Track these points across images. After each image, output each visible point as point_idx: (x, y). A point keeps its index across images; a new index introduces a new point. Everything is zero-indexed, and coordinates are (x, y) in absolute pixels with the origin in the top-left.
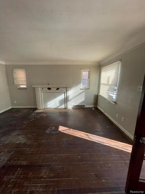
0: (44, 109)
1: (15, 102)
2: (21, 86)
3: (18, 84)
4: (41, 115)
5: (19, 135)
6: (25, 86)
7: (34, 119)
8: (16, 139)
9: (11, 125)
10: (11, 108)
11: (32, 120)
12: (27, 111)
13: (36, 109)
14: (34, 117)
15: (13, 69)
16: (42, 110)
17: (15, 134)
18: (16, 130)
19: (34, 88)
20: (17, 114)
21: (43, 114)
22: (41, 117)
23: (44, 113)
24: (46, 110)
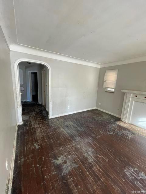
0: (132, 124)
1: (100, 104)
2: (109, 89)
3: (107, 86)
4: (124, 132)
5: (90, 144)
6: (113, 90)
7: (112, 133)
8: (86, 149)
9: (89, 127)
10: (95, 108)
11: (109, 133)
12: (108, 117)
13: (119, 119)
14: (114, 131)
15: (106, 71)
16: (127, 125)
17: (88, 140)
18: (90, 136)
19: (124, 93)
20: (98, 117)
21: (127, 132)
22: (123, 136)
23: (129, 131)
24: (133, 127)
